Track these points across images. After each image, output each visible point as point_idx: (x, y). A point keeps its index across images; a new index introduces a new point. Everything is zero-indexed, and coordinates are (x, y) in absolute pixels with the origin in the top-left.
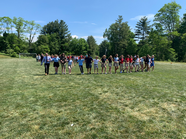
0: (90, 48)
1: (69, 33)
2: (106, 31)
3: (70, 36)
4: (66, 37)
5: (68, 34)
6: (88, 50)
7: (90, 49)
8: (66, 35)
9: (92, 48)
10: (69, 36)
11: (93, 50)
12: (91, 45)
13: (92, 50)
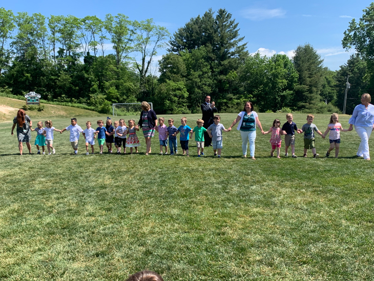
0: (301, 80)
1: (240, 44)
2: (352, 27)
3: (245, 50)
4: (233, 54)
5: (238, 45)
6: (296, 86)
7: (301, 84)
8: (232, 50)
9: (308, 83)
10: (240, 50)
11: (310, 86)
12: (306, 74)
13: (307, 87)
